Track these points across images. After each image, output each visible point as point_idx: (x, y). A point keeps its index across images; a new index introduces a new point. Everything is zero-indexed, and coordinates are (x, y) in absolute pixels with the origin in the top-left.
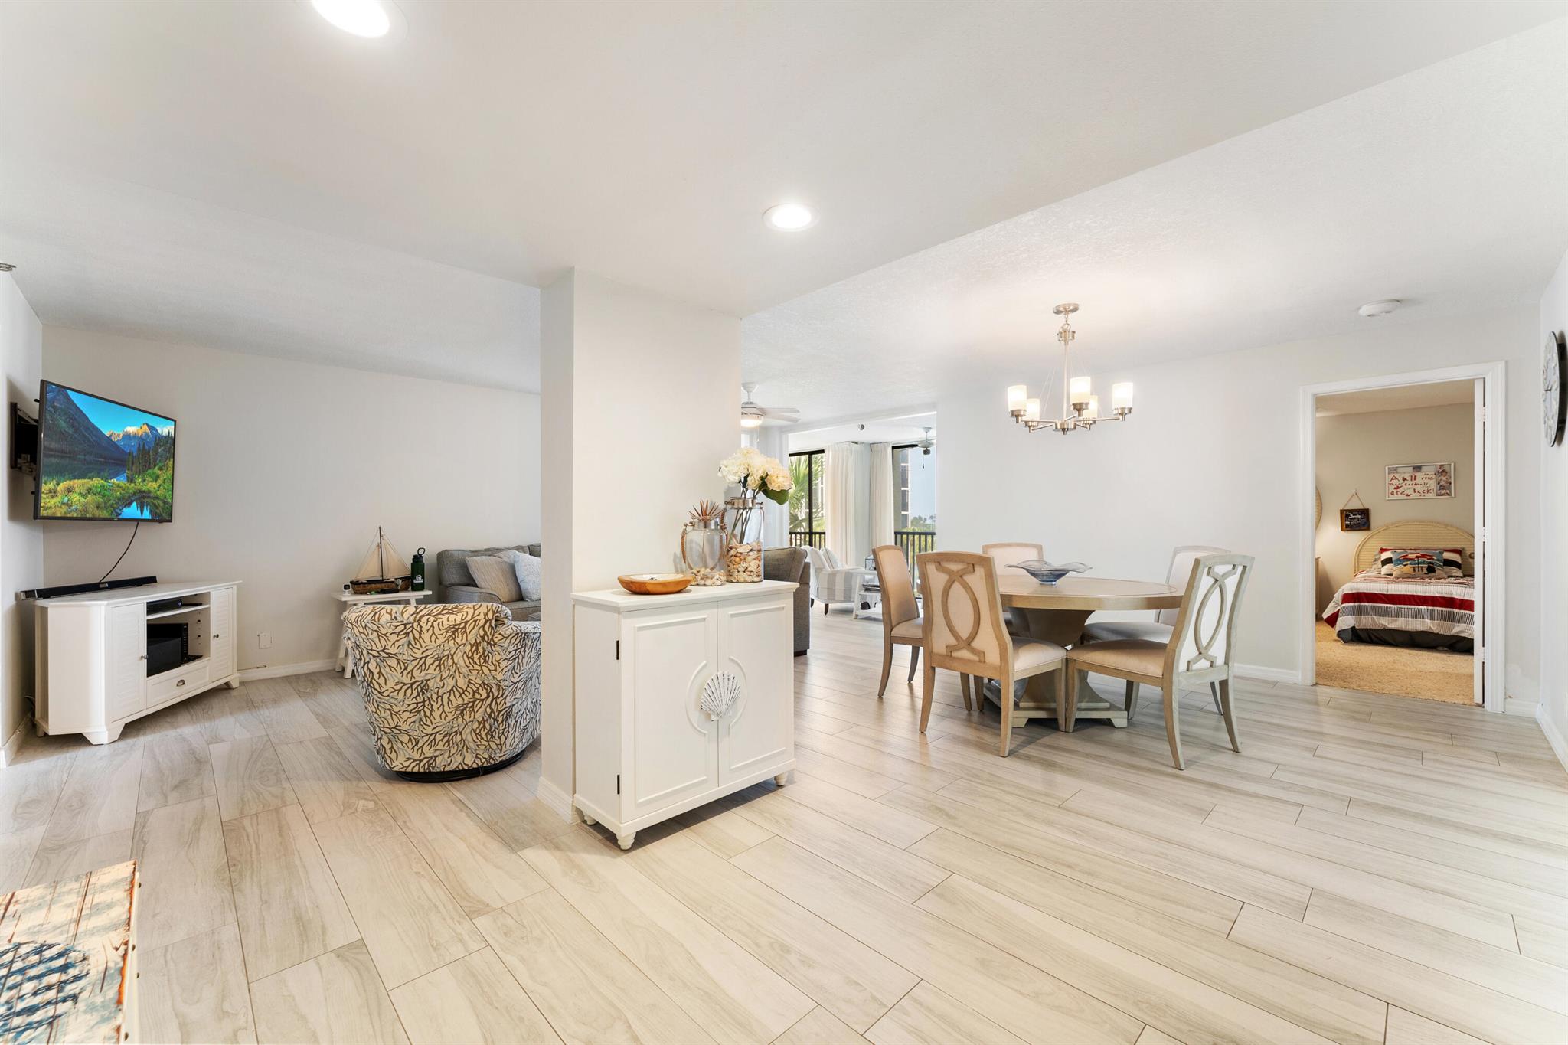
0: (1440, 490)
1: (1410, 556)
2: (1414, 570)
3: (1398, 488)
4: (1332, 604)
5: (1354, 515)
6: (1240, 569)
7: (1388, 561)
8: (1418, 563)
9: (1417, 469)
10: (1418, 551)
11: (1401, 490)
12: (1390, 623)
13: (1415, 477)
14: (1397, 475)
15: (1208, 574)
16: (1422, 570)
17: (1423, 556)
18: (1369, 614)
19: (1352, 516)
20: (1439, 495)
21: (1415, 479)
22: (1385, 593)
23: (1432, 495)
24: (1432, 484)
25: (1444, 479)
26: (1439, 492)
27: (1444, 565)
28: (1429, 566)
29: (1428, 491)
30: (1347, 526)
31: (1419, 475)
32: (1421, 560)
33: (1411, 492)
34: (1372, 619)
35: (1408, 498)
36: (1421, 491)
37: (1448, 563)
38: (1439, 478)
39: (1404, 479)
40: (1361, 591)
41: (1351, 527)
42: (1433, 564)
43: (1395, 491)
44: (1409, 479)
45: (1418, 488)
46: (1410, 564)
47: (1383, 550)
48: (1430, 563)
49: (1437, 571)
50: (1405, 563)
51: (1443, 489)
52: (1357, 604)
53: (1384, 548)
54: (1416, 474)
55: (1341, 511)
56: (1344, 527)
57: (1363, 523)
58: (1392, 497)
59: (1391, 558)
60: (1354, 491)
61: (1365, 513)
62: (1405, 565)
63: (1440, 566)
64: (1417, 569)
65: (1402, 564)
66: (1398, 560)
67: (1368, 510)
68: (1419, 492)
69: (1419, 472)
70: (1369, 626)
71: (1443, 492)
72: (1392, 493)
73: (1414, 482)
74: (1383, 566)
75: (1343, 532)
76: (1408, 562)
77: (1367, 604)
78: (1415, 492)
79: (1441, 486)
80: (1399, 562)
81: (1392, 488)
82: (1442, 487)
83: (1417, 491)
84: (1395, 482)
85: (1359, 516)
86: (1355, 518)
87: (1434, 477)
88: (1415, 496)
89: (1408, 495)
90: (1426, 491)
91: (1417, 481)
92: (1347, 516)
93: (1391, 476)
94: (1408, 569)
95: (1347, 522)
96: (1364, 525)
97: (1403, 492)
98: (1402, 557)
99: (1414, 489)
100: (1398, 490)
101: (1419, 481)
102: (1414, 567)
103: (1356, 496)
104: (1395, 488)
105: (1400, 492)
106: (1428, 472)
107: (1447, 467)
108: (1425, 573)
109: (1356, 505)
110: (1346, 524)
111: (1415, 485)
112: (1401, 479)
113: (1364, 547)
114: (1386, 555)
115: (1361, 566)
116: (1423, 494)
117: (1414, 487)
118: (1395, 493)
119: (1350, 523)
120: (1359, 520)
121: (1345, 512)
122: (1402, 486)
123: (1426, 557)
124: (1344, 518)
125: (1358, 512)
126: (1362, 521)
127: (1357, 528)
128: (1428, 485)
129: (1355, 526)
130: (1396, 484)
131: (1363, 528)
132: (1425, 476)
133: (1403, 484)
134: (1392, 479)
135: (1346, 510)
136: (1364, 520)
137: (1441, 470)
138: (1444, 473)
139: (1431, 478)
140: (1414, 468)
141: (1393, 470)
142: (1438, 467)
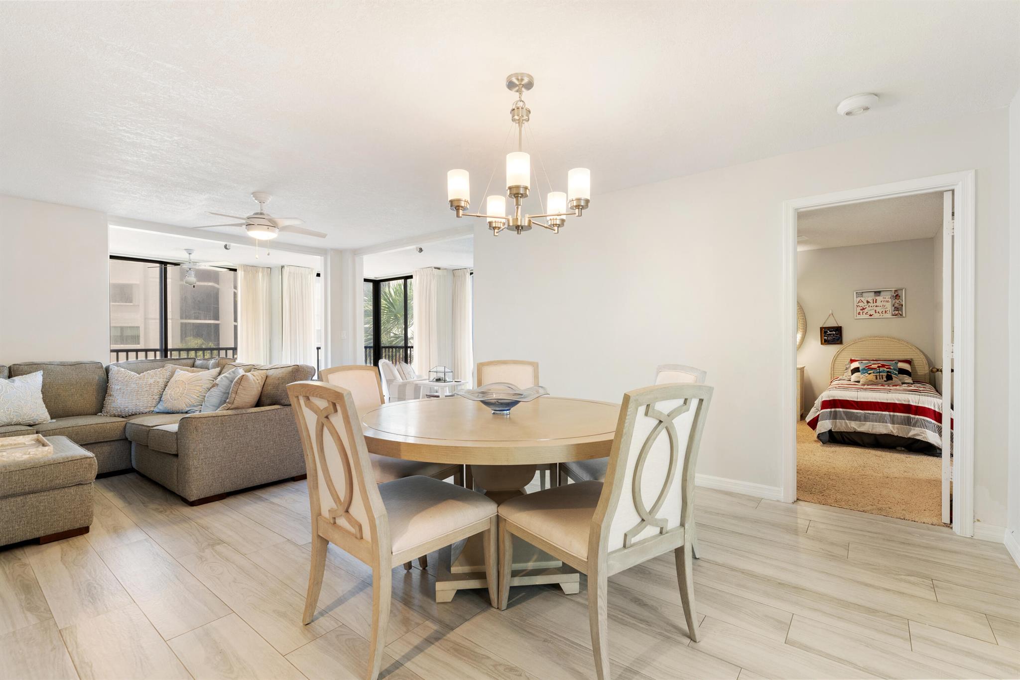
0: (894, 311)
1: (873, 366)
2: (877, 378)
3: (864, 309)
4: (813, 410)
5: (830, 331)
6: (694, 403)
7: (856, 370)
8: (880, 372)
9: (878, 293)
10: (879, 362)
11: (866, 311)
12: (859, 427)
13: (876, 300)
14: (862, 299)
15: (646, 414)
16: (882, 378)
17: (883, 366)
18: (842, 419)
19: (829, 333)
20: (893, 315)
21: (876, 302)
22: (856, 400)
23: (889, 315)
24: (889, 306)
25: (898, 301)
26: (894, 313)
27: (899, 374)
28: (887, 375)
29: (885, 312)
30: (825, 341)
31: (879, 299)
32: (881, 369)
33: (872, 312)
34: (846, 423)
35: (871, 317)
36: (880, 312)
37: (902, 371)
38: (894, 301)
39: (868, 302)
40: (836, 398)
41: (828, 342)
42: (890, 372)
43: (861, 312)
44: (871, 302)
45: (878, 309)
46: (873, 373)
47: (852, 361)
48: (888, 372)
49: (894, 379)
50: (869, 372)
51: (897, 310)
52: (833, 410)
53: (853, 359)
54: (877, 298)
55: (821, 328)
56: (823, 341)
57: (837, 338)
58: (859, 317)
59: (858, 368)
60: (831, 312)
61: (839, 330)
62: (869, 374)
63: (895, 374)
64: (878, 377)
65: (867, 372)
66: (864, 369)
67: (841, 327)
68: (878, 312)
69: (879, 296)
70: (843, 429)
71: (897, 312)
72: (859, 314)
73: (875, 304)
74: (852, 375)
75: (822, 346)
76: (872, 371)
77: (841, 410)
78: (876, 312)
79: (896, 307)
80: (865, 371)
81: (859, 310)
82: (897, 309)
84: (861, 304)
85: (834, 333)
86: (831, 334)
87: (890, 300)
88: (876, 316)
89: (871, 315)
90: (884, 312)
91: (877, 304)
92: (825, 332)
93: (858, 299)
94: (871, 377)
95: (825, 338)
96: (838, 340)
97: (867, 312)
98: (866, 367)
99: (875, 310)
100: (863, 311)
101: (878, 303)
102: (876, 376)
103: (831, 316)
104: (861, 310)
105: (865, 312)
106: (887, 296)
107: (899, 292)
108: (885, 381)
109: (832, 323)
110: (825, 339)
111: (876, 306)
112: (865, 302)
113: (838, 358)
114: (855, 365)
115: (835, 374)
116: (882, 314)
117: (875, 308)
118: (861, 313)
119: (828, 338)
120: (834, 335)
121: (824, 329)
122: (866, 308)
123: (886, 367)
124: (823, 335)
125: (833, 330)
126: (836, 336)
127: (833, 343)
128: (885, 307)
129: (831, 341)
130: (862, 306)
131: (837, 343)
132: (883, 300)
133: (867, 306)
134: (859, 302)
135: (824, 327)
136: (838, 336)
137: (895, 295)
138: (898, 297)
139: (888, 301)
140: (875, 293)
141: (859, 294)
142: (894, 291)
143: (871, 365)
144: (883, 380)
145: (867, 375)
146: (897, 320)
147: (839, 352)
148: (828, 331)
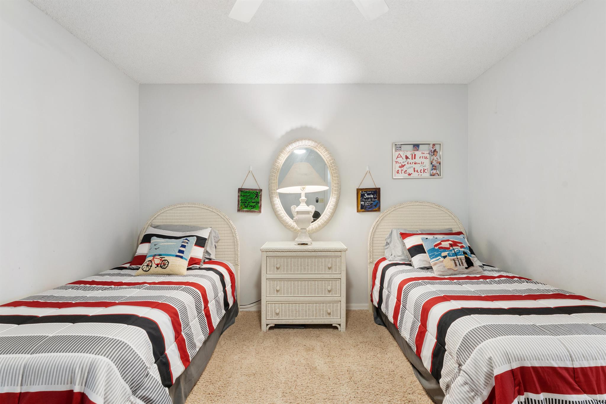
0: (432, 170)
1: (446, 244)
2: (456, 265)
3: (403, 166)
5: (368, 194)
8: (455, 254)
9: (416, 146)
11: (404, 168)
13: (415, 155)
14: (401, 153)
16: (462, 264)
17: (455, 243)
19: (367, 196)
20: (431, 175)
21: (415, 158)
23: (427, 175)
24: (427, 163)
25: (435, 158)
26: (432, 172)
29: (424, 170)
30: (363, 207)
31: (418, 154)
32: (455, 249)
33: (411, 171)
35: (410, 177)
36: (419, 171)
39: (407, 158)
41: (365, 209)
42: (466, 253)
43: (400, 169)
44: (410, 157)
45: (417, 167)
46: (449, 255)
47: (404, 236)
48: (464, 252)
49: (474, 264)
50: (443, 254)
51: (435, 169)
53: (406, 232)
55: (357, 189)
56: (360, 208)
57: (374, 204)
58: (397, 176)
59: (420, 246)
60: (367, 169)
61: (376, 192)
62: (445, 257)
63: (470, 255)
65: (440, 255)
66: (432, 251)
67: (380, 188)
69: (418, 150)
71: (434, 172)
73: (414, 161)
75: (358, 214)
78: (414, 171)
79: (433, 166)
80: (436, 253)
81: (397, 167)
82: (434, 167)
83: (416, 170)
84: (400, 160)
85: (372, 196)
86: (368, 198)
87: (428, 156)
88: (415, 175)
89: (410, 175)
90: (422, 171)
92: (363, 195)
93: (397, 153)
94: (448, 262)
95: (362, 203)
96: (376, 206)
97: (406, 171)
98: (436, 246)
99: (414, 168)
100: (402, 169)
101: (417, 160)
102: (454, 260)
103: (368, 174)
104: (400, 167)
105: (404, 171)
106: (424, 151)
107: (437, 147)
108: (466, 268)
109: (369, 184)
110: (361, 205)
111: (415, 163)
112: (404, 158)
113: (377, 231)
114: (411, 242)
115: (375, 251)
116: (420, 173)
117: (414, 166)
118: (400, 172)
119: (365, 204)
120: (371, 200)
121: (361, 192)
122: (405, 165)
123: (458, 246)
124: (360, 199)
125: (371, 192)
126: (374, 201)
127: (370, 210)
128: (424, 165)
129: (369, 207)
130: (400, 163)
131: (374, 209)
132: (422, 155)
133: (406, 163)
134: (398, 157)
135: (361, 189)
136: (375, 201)
137: (433, 150)
138: (435, 153)
139: (426, 158)
140: (414, 146)
141: (398, 147)
142: (431, 146)
143: (440, 244)
144: (464, 267)
145: (442, 259)
146: (435, 181)
147: (378, 223)
148: (366, 195)
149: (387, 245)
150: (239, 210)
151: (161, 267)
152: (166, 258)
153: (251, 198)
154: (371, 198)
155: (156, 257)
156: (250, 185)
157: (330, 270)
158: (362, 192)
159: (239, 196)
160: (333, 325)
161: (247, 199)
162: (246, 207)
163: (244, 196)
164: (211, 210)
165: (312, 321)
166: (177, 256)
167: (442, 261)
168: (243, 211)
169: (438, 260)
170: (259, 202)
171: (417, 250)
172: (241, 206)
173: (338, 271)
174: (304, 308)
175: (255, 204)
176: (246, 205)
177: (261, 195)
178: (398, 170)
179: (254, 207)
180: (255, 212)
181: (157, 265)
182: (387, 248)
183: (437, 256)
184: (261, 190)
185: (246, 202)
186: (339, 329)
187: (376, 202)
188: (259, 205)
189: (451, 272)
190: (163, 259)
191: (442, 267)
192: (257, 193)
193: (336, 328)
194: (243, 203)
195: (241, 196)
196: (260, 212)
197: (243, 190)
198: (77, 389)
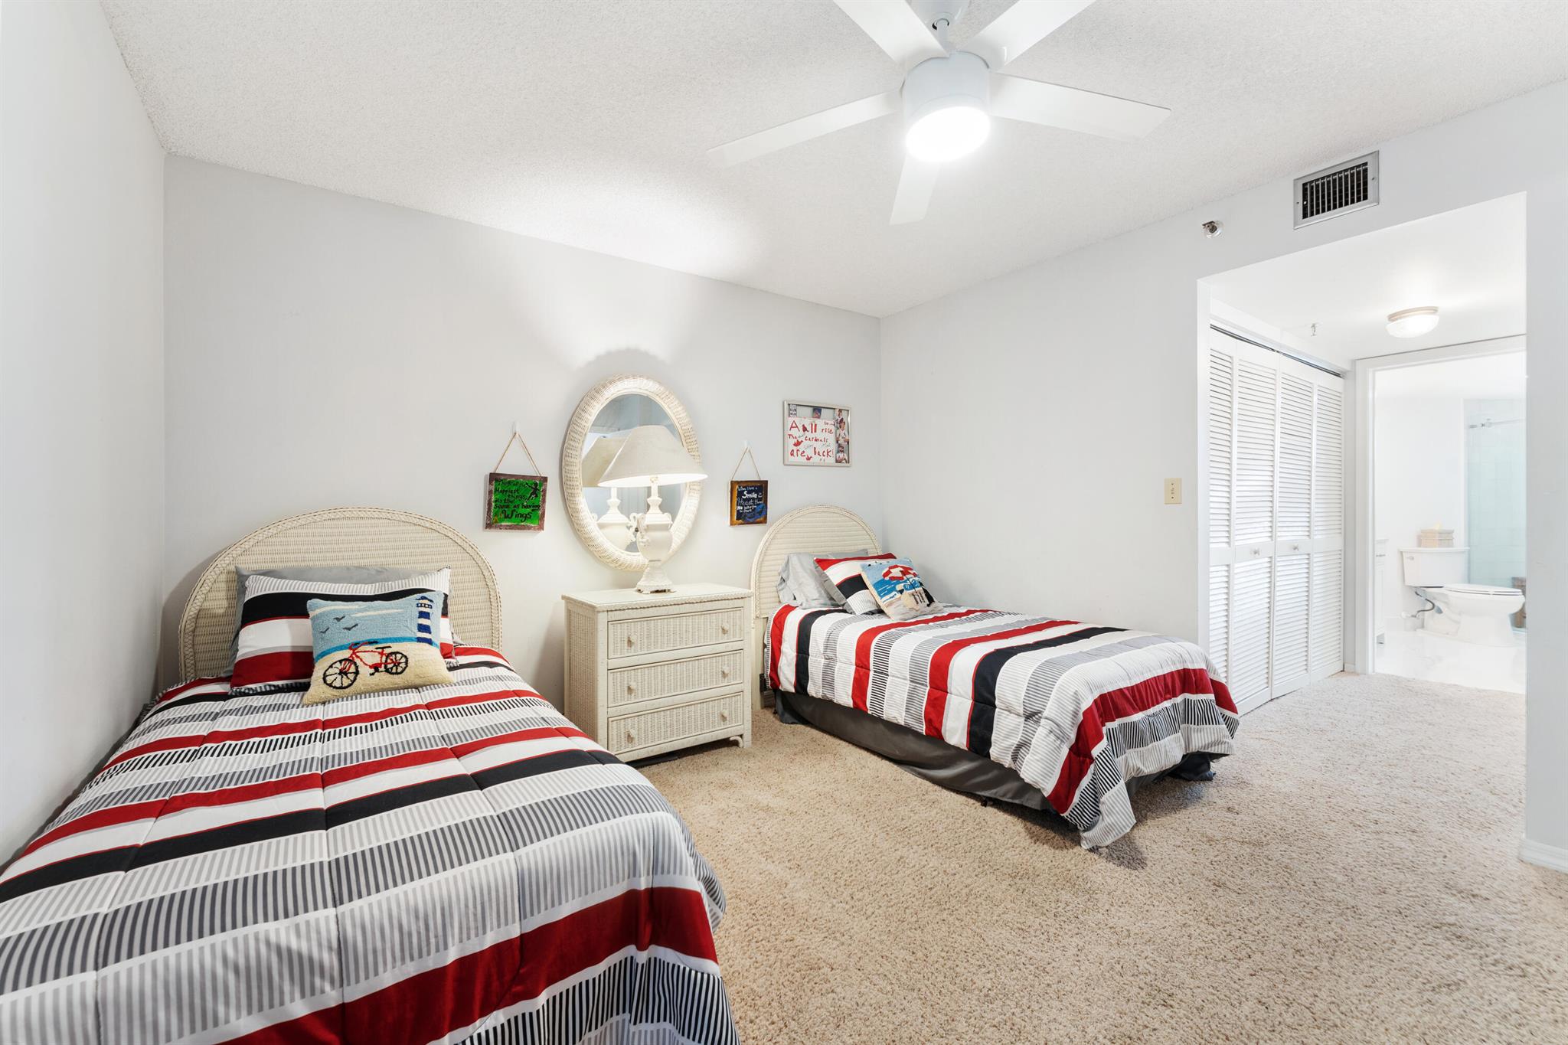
0: (838, 452)
1: (894, 573)
2: (918, 603)
3: (799, 443)
5: (749, 492)
8: (913, 586)
9: (817, 410)
11: (801, 448)
13: (816, 425)
14: (797, 421)
16: (923, 599)
17: (906, 570)
19: (748, 496)
20: (837, 461)
21: (815, 431)
23: (831, 460)
26: (838, 455)
28: (924, 590)
30: (740, 516)
31: (820, 423)
32: (910, 578)
33: (810, 452)
35: (808, 463)
36: (821, 454)
39: (805, 429)
41: (744, 519)
43: (795, 448)
44: (809, 428)
45: (819, 447)
46: (904, 587)
47: (824, 563)
48: (920, 583)
49: (934, 599)
53: (828, 556)
54: (818, 421)
55: (731, 482)
56: (735, 517)
57: (758, 509)
58: (791, 460)
59: (859, 577)
61: (761, 488)
64: (917, 598)
65: (894, 589)
66: (877, 585)
67: (766, 482)
68: (818, 453)
69: (819, 417)
71: (841, 455)
72: (792, 453)
73: (814, 435)
75: (732, 528)
76: (901, 586)
78: (815, 453)
79: (840, 446)
80: (886, 587)
81: (790, 444)
82: (841, 449)
83: (817, 451)
84: (794, 432)
85: (755, 496)
86: (748, 500)
87: (833, 428)
88: (816, 459)
89: (808, 458)
91: (816, 435)
92: (740, 494)
93: (791, 420)
94: (907, 599)
95: (740, 508)
96: (760, 513)
97: (804, 452)
98: (886, 575)
99: (815, 448)
100: (798, 447)
101: (819, 434)
102: (912, 595)
103: (748, 455)
104: (795, 445)
105: (801, 451)
108: (928, 605)
109: (748, 475)
110: (738, 511)
111: (816, 440)
112: (801, 428)
113: (766, 559)
114: (838, 574)
115: (763, 595)
116: (822, 458)
117: (814, 444)
118: (795, 453)
119: (743, 509)
120: (754, 503)
121: (737, 487)
122: (802, 441)
123: (910, 573)
124: (735, 500)
125: (753, 488)
126: (758, 505)
127: (751, 520)
128: (828, 444)
129: (749, 515)
130: (796, 438)
131: (758, 520)
132: (824, 427)
133: (803, 439)
134: (792, 427)
135: (738, 483)
136: (760, 504)
137: (839, 419)
138: (842, 425)
139: (830, 432)
140: (814, 410)
141: (792, 409)
142: (837, 412)
143: (888, 572)
144: (926, 604)
145: (898, 595)
146: (841, 471)
147: (767, 544)
148: (745, 493)
149: (781, 584)
150: (489, 526)
151: (387, 670)
152: (395, 647)
153: (522, 497)
154: (753, 499)
155: (362, 648)
156: (515, 465)
157: (726, 635)
158: (740, 487)
159: (490, 492)
160: (731, 739)
161: (511, 499)
162: (507, 517)
163: (503, 491)
164: (428, 524)
165: (696, 739)
166: (420, 640)
167: (900, 599)
168: (500, 527)
169: (893, 597)
170: (538, 506)
171: (853, 585)
172: (496, 515)
173: (738, 636)
174: (681, 717)
175: (529, 510)
176: (509, 512)
177: (544, 491)
178: (793, 450)
179: (526, 517)
180: (529, 528)
181: (376, 667)
182: (782, 589)
183: (890, 591)
184: (545, 479)
185: (508, 507)
186: (741, 745)
187: (761, 506)
188: (540, 512)
189: (913, 613)
190: (387, 651)
191: (902, 607)
192: (536, 484)
193: (735, 743)
194: (501, 507)
195: (496, 490)
196: (541, 527)
197: (502, 478)
198: (643, 884)
